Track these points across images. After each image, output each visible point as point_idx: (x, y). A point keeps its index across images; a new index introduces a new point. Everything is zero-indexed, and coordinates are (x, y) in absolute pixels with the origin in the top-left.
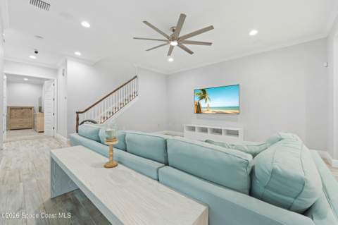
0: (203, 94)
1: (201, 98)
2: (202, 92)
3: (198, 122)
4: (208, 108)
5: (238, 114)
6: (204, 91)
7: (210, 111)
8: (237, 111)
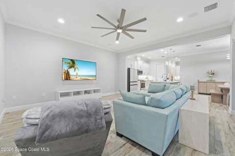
0: (73, 63)
1: (71, 67)
2: (71, 62)
3: (68, 87)
4: (77, 75)
5: (96, 79)
6: (73, 61)
7: (79, 78)
8: (95, 78)
